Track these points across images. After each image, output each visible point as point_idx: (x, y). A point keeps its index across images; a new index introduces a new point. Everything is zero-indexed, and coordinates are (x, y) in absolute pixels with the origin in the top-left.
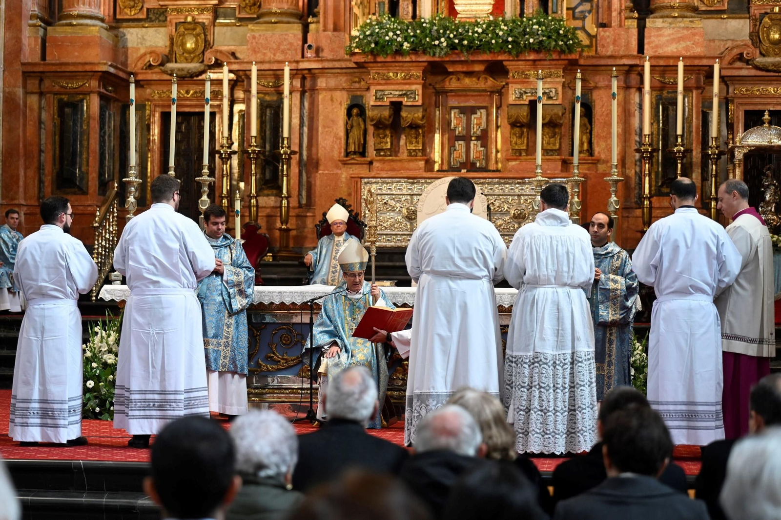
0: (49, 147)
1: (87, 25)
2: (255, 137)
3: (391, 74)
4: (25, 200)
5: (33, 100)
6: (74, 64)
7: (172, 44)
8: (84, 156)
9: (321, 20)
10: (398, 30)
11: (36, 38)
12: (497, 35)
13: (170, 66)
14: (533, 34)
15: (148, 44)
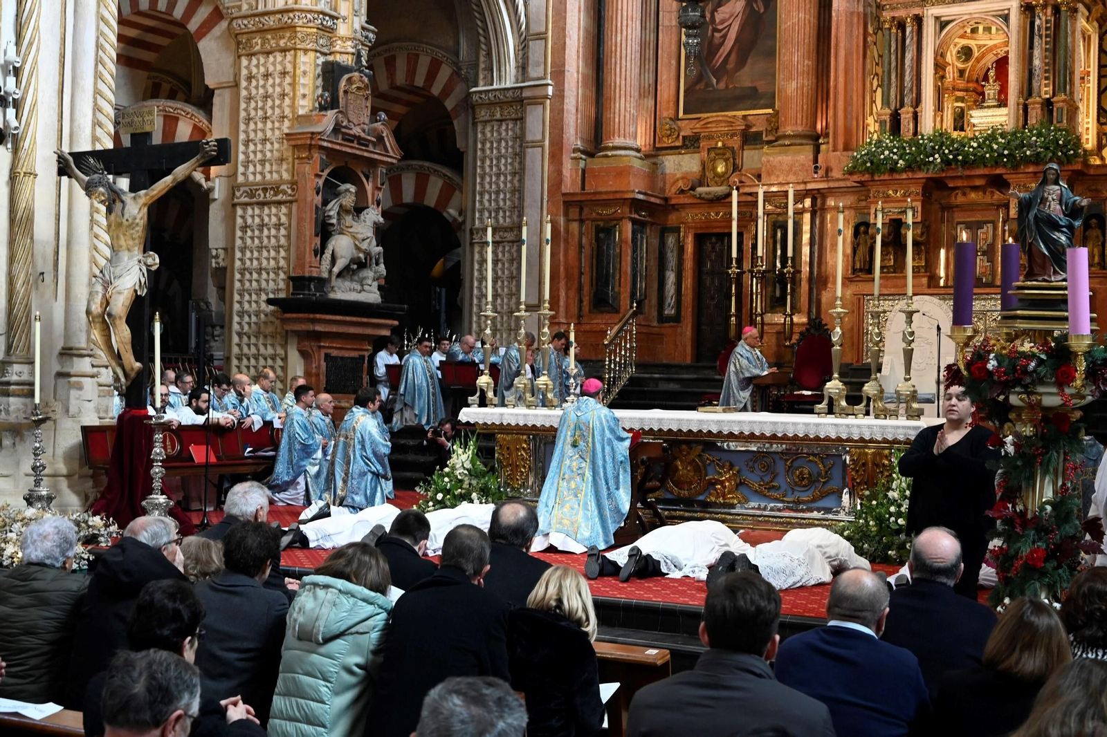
0: (588, 269)
1: (621, 156)
2: (762, 257)
3: (891, 192)
4: (566, 318)
5: (575, 226)
6: (607, 193)
7: (704, 169)
8: (617, 278)
9: (831, 140)
10: (895, 147)
11: (577, 171)
12: (992, 148)
13: (700, 190)
14: (1030, 146)
15: (684, 169)
